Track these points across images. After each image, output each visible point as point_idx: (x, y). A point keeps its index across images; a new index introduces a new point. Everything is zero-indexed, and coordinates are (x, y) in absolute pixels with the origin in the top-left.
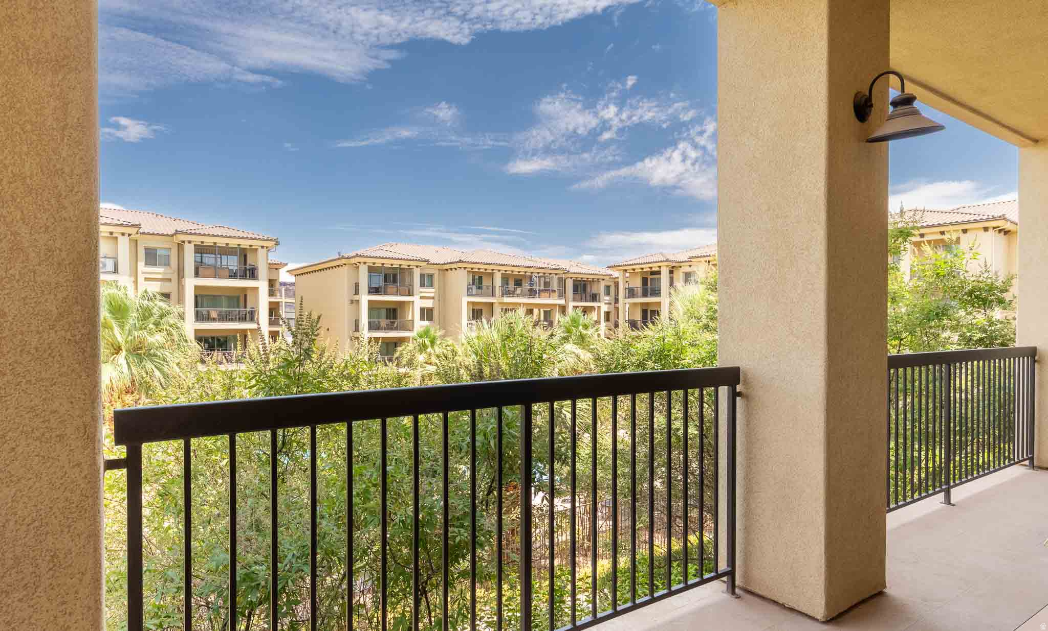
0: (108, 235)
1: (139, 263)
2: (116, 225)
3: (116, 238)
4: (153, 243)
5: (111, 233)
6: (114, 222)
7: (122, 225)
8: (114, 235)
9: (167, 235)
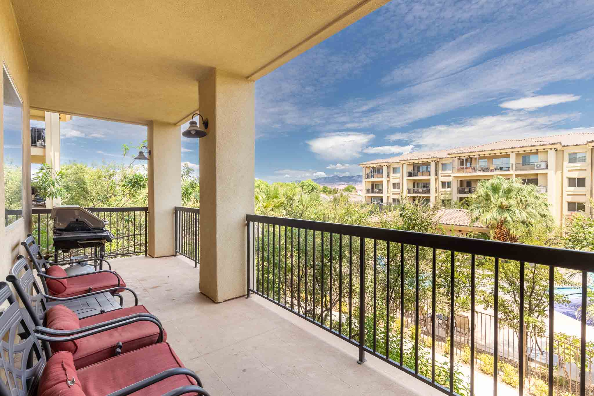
0: (543, 150)
1: (564, 163)
2: (546, 145)
3: (547, 151)
4: (573, 150)
5: (544, 149)
6: (545, 143)
7: (550, 144)
8: (546, 150)
9: (583, 145)
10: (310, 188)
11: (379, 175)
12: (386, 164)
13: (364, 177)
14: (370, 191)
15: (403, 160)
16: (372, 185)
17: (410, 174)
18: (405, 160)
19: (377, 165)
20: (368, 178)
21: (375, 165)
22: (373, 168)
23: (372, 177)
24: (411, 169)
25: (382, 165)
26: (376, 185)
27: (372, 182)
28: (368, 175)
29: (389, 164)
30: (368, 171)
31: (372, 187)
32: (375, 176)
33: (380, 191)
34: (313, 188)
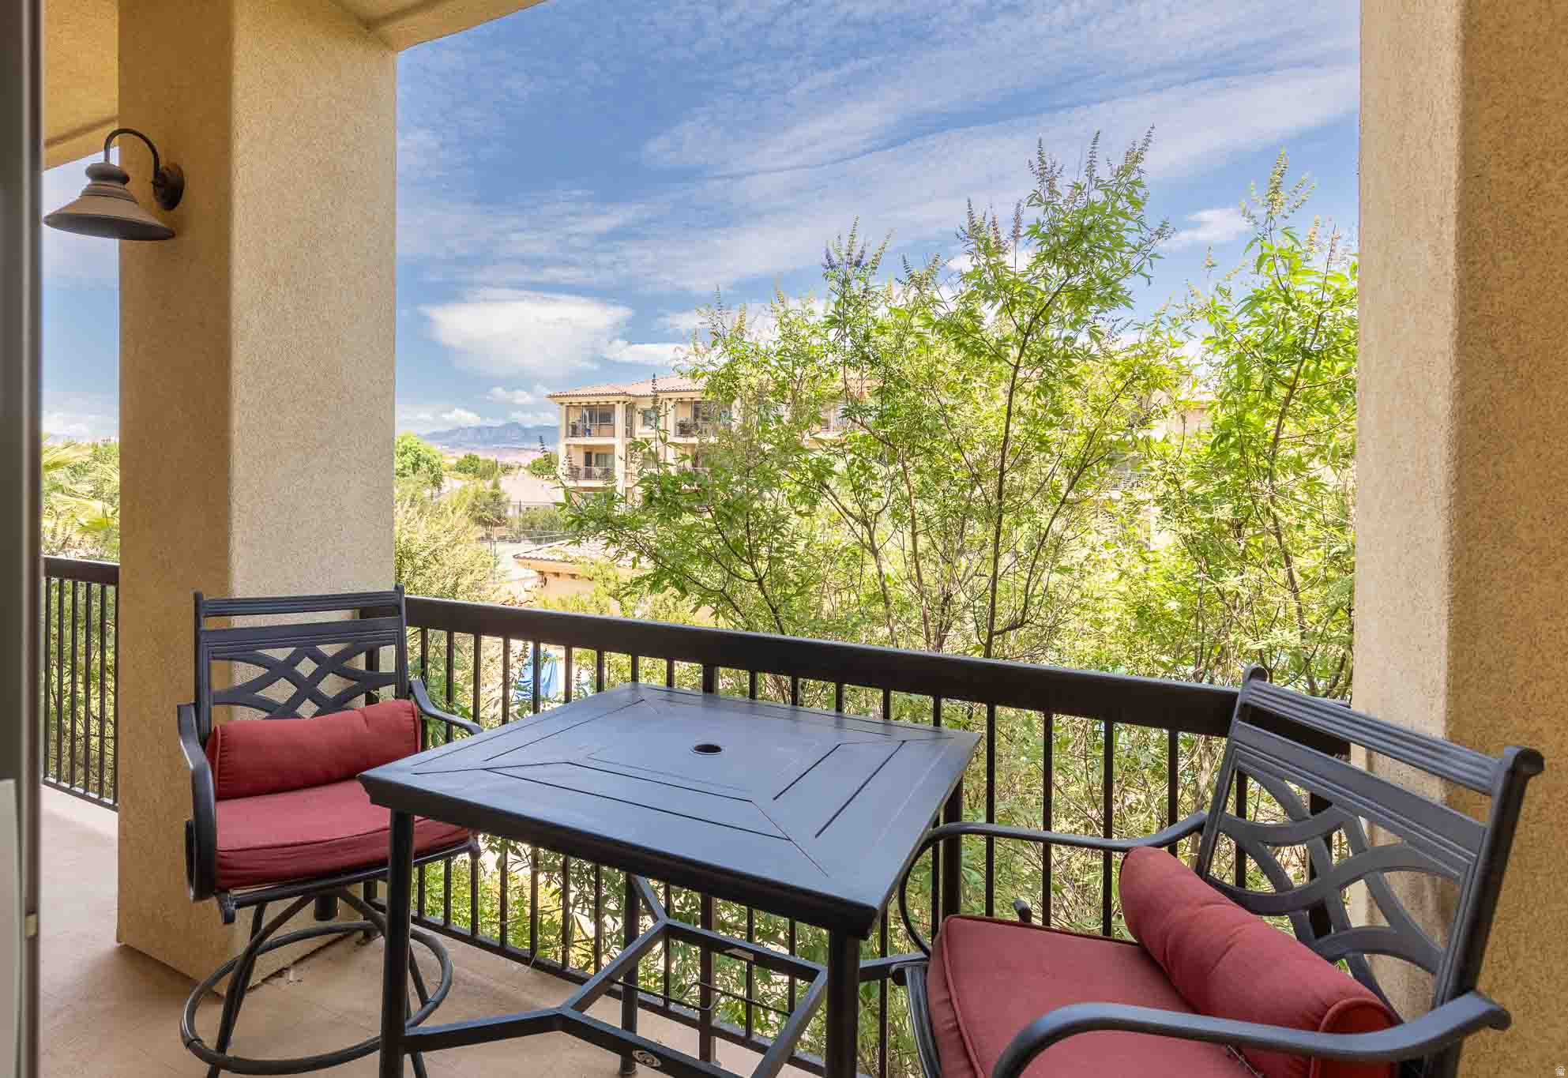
10: (409, 459)
11: (604, 429)
12: (622, 398)
13: (563, 431)
14: (582, 472)
15: (665, 392)
16: (588, 456)
17: (684, 429)
18: (669, 391)
19: (598, 399)
20: (574, 434)
21: (593, 400)
22: (589, 407)
23: (587, 432)
24: (687, 415)
25: (612, 400)
26: (597, 455)
27: (585, 446)
28: (574, 428)
29: (632, 399)
30: (575, 417)
31: (588, 462)
32: (594, 430)
33: (608, 474)
34: (418, 459)
